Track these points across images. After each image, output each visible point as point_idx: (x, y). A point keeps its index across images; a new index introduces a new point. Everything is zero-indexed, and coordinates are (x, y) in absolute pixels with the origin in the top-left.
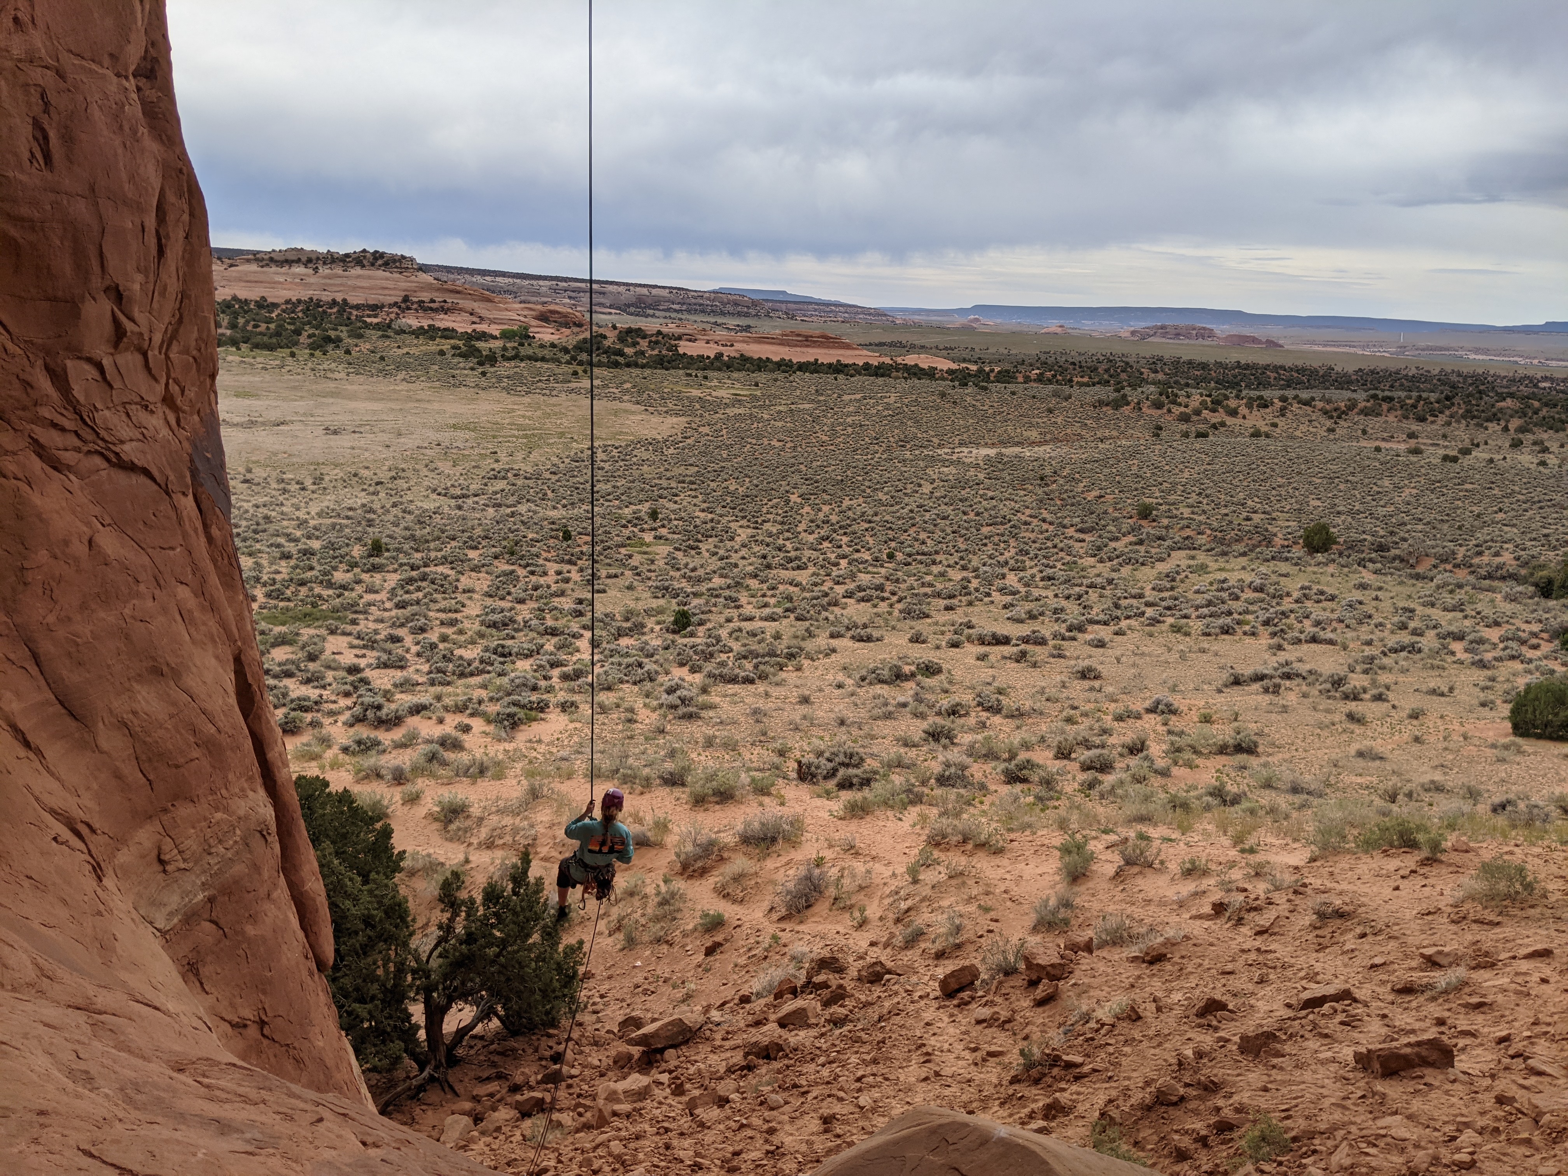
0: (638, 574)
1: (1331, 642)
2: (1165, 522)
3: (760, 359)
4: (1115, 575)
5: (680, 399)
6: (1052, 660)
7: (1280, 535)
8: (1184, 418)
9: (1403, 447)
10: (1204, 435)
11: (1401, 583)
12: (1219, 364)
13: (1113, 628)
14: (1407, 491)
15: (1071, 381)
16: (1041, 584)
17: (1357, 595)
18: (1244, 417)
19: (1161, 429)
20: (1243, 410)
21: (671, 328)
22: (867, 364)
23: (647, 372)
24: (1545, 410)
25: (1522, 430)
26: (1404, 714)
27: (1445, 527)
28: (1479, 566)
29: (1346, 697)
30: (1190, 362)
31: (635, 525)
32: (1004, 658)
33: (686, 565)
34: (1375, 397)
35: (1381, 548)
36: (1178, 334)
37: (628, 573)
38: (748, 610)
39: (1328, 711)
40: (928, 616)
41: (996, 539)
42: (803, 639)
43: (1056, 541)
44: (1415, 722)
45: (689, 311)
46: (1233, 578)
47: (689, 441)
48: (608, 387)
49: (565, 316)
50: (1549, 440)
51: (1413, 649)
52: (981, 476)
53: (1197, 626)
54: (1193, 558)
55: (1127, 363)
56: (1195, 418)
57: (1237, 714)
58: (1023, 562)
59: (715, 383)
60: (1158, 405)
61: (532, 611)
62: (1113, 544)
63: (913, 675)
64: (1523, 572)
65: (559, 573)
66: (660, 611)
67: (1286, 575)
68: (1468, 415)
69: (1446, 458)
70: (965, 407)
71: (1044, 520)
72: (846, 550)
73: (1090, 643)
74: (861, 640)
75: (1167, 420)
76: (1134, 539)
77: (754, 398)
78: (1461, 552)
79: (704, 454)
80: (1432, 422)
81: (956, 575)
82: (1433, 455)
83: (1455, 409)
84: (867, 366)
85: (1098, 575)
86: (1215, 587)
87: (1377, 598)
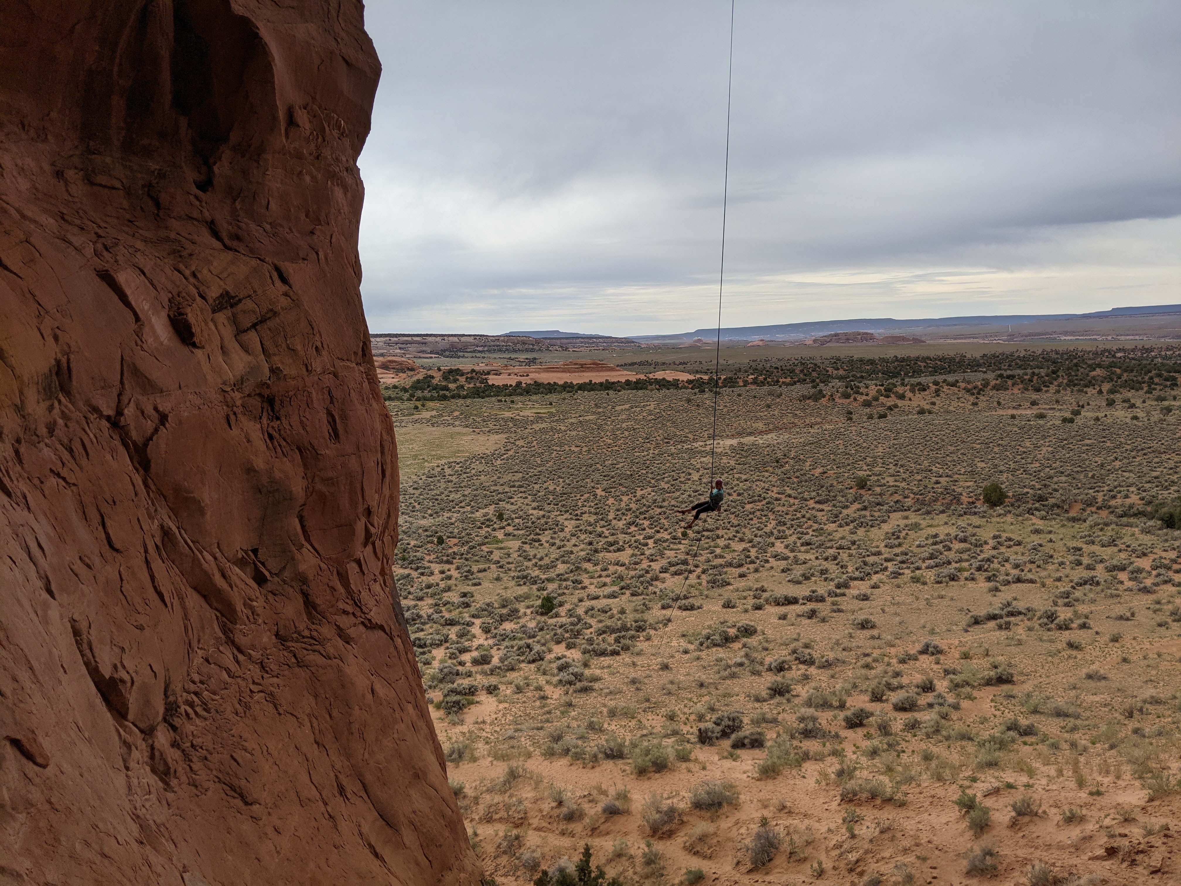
0: (501, 567)
1: (1032, 581)
2: (878, 490)
3: (549, 384)
4: (855, 538)
5: (497, 420)
6: (834, 614)
7: (964, 494)
8: (867, 404)
9: (1029, 412)
10: (884, 416)
11: (1063, 526)
12: (883, 360)
13: (868, 583)
14: (1044, 449)
15: (778, 381)
16: (803, 549)
17: (1036, 539)
18: (910, 399)
19: (851, 413)
20: (909, 394)
21: (482, 367)
22: (628, 381)
23: (469, 401)
24: (1125, 375)
25: (1112, 391)
26: (1107, 638)
27: (1082, 476)
28: (1116, 508)
29: (1060, 628)
30: (861, 360)
31: (488, 526)
32: (799, 616)
33: (535, 556)
34: (1001, 376)
35: (1041, 499)
36: (848, 339)
37: (493, 567)
38: (592, 590)
39: (1051, 641)
40: (729, 584)
41: (758, 513)
42: (643, 612)
43: (803, 512)
44: (1117, 645)
45: (489, 351)
46: (942, 531)
47: (511, 453)
48: (441, 415)
49: (401, 363)
50: (1134, 397)
51: (1093, 582)
52: (732, 463)
53: (930, 575)
54: (907, 518)
55: (816, 365)
56: (874, 403)
57: (987, 650)
58: (784, 531)
59: (520, 405)
60: (846, 396)
61: (431, 606)
62: (845, 512)
63: (737, 637)
64: (1149, 509)
65: (442, 572)
66: (527, 597)
67: (979, 527)
68: (1071, 383)
69: (1065, 420)
70: (706, 409)
71: (790, 496)
72: (650, 532)
73: (857, 598)
74: (686, 609)
75: (854, 406)
76: (860, 506)
77: (551, 414)
78: (1100, 497)
79: (522, 462)
80: (1047, 391)
81: (739, 547)
82: (1055, 417)
83: (1060, 380)
84: (628, 382)
85: (843, 538)
86: (930, 541)
87: (1051, 541)
